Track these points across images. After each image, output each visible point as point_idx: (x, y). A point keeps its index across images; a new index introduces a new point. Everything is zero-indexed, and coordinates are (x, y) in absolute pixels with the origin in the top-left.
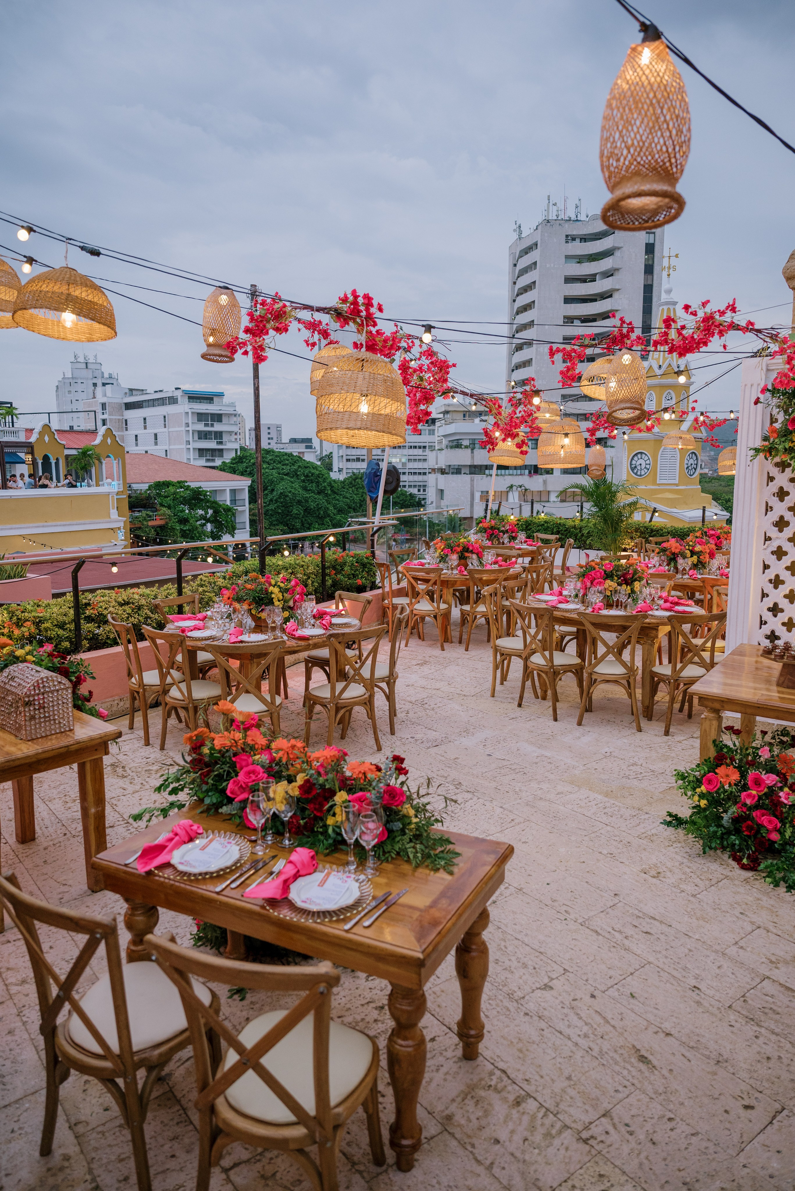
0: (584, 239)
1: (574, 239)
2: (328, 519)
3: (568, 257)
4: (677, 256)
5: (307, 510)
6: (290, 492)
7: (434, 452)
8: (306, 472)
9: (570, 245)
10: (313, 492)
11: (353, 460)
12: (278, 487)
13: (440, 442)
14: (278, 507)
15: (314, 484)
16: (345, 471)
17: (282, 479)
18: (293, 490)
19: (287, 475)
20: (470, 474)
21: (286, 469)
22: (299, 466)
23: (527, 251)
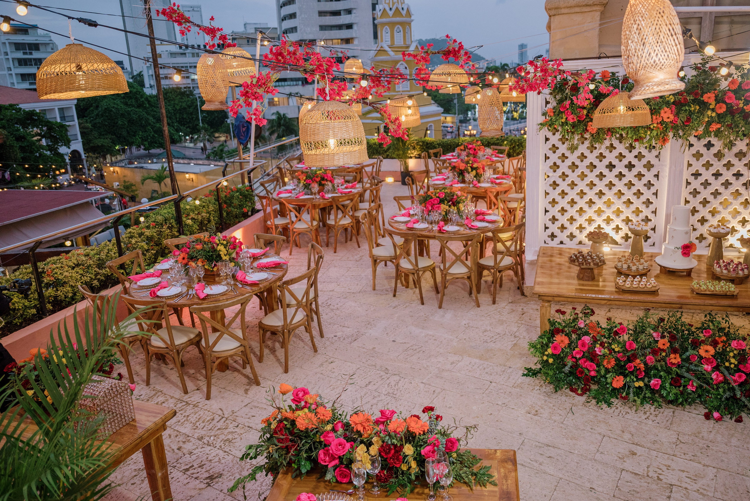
2: (149, 127)
5: (131, 122)
6: (113, 107)
10: (133, 106)
12: (102, 103)
14: (104, 120)
15: (133, 101)
18: (116, 106)
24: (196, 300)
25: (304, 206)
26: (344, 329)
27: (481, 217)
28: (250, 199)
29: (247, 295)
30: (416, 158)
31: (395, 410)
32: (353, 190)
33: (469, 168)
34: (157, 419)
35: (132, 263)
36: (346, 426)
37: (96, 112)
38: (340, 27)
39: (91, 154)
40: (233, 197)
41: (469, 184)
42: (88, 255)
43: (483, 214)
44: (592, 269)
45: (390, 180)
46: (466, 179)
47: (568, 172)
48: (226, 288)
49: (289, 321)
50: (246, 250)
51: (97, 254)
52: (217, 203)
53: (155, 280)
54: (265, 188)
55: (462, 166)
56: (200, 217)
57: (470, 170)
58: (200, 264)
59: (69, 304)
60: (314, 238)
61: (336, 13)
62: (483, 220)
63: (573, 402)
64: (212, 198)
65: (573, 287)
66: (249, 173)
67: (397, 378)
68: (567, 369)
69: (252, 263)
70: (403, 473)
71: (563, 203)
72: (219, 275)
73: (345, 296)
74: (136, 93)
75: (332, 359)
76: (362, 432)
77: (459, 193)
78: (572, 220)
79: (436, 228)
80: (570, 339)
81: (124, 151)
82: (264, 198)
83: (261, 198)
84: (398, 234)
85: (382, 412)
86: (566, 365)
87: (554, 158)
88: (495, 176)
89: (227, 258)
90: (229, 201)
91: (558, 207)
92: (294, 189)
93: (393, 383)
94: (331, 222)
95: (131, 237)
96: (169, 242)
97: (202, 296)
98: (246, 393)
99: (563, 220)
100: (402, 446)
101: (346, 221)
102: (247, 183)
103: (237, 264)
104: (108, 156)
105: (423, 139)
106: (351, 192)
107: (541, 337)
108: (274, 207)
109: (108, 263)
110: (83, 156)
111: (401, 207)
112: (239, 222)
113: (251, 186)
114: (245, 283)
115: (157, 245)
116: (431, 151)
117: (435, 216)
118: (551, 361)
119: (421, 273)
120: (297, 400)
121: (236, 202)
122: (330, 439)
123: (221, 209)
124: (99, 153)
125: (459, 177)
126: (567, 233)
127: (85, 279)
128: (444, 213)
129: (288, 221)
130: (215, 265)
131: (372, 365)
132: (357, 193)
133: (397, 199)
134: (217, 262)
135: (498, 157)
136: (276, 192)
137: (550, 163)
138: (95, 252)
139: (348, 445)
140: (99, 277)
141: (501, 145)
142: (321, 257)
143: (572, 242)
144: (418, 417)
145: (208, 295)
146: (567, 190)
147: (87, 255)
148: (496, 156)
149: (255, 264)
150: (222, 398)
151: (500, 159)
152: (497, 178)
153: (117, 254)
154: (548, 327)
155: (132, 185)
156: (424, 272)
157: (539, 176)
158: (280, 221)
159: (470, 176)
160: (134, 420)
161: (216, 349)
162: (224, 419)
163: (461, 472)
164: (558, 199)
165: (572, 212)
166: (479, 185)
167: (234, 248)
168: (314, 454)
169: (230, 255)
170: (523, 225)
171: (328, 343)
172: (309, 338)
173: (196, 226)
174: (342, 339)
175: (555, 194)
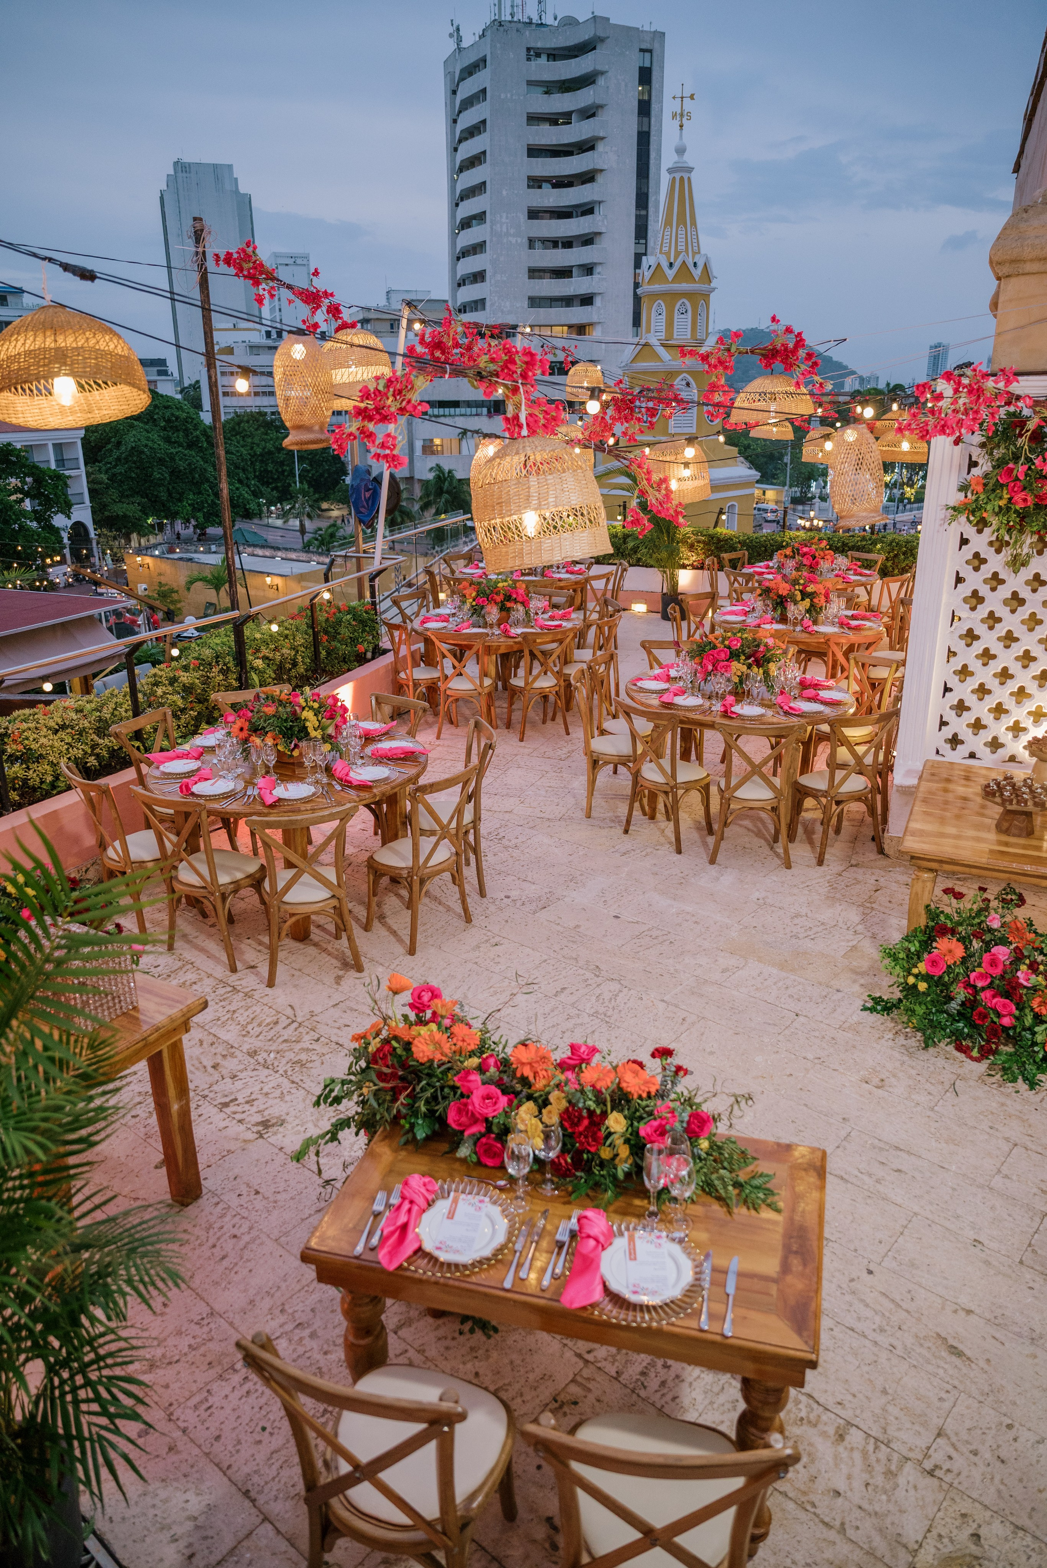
0: (554, 55)
1: (538, 55)
2: (206, 486)
3: (530, 83)
5: (175, 473)
6: (146, 446)
8: (168, 414)
9: (534, 63)
10: (180, 445)
14: (130, 468)
15: (181, 434)
18: (150, 444)
23: (470, 71)
24: (259, 808)
25: (470, 647)
26: (525, 884)
27: (811, 692)
28: (374, 628)
29: (348, 805)
30: (694, 568)
31: (599, 1046)
32: (564, 624)
33: (798, 593)
34: (174, 1011)
35: (155, 730)
36: (505, 1064)
37: (116, 454)
38: (567, 301)
39: (105, 531)
40: (339, 622)
41: (795, 625)
42: (81, 711)
43: (817, 686)
44: (1029, 815)
45: (640, 608)
46: (789, 615)
47: (1002, 611)
48: (312, 789)
49: (421, 861)
50: (354, 722)
51: (96, 710)
52: (310, 631)
53: (192, 765)
54: (402, 612)
55: (784, 589)
56: (278, 657)
57: (799, 597)
58: (270, 742)
59: (47, 795)
60: (485, 710)
61: (565, 273)
62: (814, 699)
63: (960, 1071)
64: (303, 623)
65: (986, 847)
66: (372, 579)
67: (615, 986)
68: (954, 1006)
69: (363, 747)
70: (602, 1164)
71: (985, 675)
72: (301, 765)
73: (531, 824)
74: (186, 420)
75: (497, 939)
76: (531, 1079)
77: (771, 642)
78: (999, 710)
79: (718, 707)
80: (966, 948)
81: (161, 527)
82: (397, 627)
83: (392, 627)
84: (642, 714)
85: (574, 1048)
86: (952, 999)
87: (975, 581)
88: (850, 613)
89: (317, 734)
90: (333, 629)
91: (973, 683)
92: (454, 615)
93: (607, 996)
94: (518, 682)
95: (156, 684)
96: (222, 698)
97: (269, 800)
98: (338, 983)
99: (981, 709)
100: (604, 1115)
101: (546, 683)
102: (368, 599)
103: (335, 748)
104: (134, 536)
105: (711, 531)
106: (560, 626)
107: (907, 939)
108: (413, 648)
109: (113, 728)
110: (92, 533)
111: (654, 661)
112: (349, 670)
113: (374, 604)
114: (347, 784)
115: (200, 702)
116: (726, 556)
117: (719, 684)
118: (922, 986)
119: (680, 792)
120: (418, 1006)
121: (345, 632)
122: (472, 1086)
123: (316, 643)
124: (119, 530)
125: (774, 610)
126: (986, 736)
127: (74, 752)
128: (737, 680)
129: (435, 674)
130: (296, 746)
131: (571, 958)
132: (571, 629)
133: (646, 646)
134: (300, 739)
135: (861, 574)
136: (421, 618)
137: (965, 590)
138: (93, 705)
139: (503, 1100)
140: (97, 751)
141: (869, 551)
142: (490, 747)
143: (995, 756)
144: (641, 1065)
145: (280, 800)
146: (996, 648)
147: (79, 711)
148: (856, 573)
149: (368, 751)
150: (295, 986)
151: (863, 579)
152: (854, 617)
153: (130, 713)
154: (923, 921)
155: (172, 591)
156: (687, 790)
157: (937, 616)
158: (423, 674)
159: (795, 610)
160: (135, 1008)
161: (288, 898)
162: (295, 1025)
163: (714, 1176)
164: (975, 665)
165: (1002, 694)
166: (815, 628)
167: (332, 717)
168: (440, 1108)
169: (323, 729)
170: (897, 713)
171: (492, 908)
172: (458, 896)
173: (270, 673)
174: (519, 903)
175: (969, 656)
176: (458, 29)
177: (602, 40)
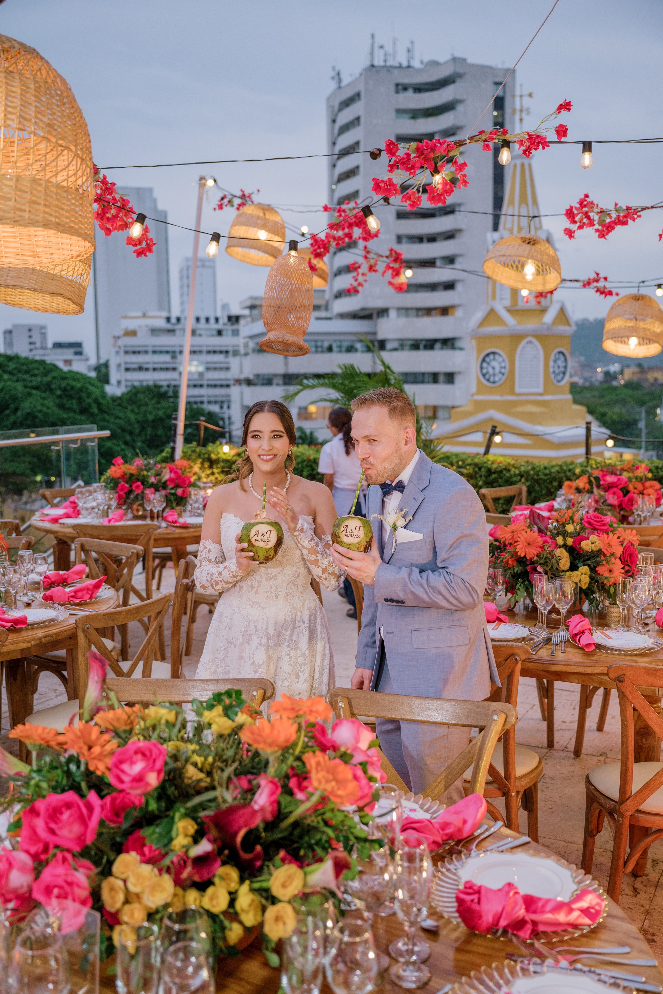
0: (419, 89)
1: (405, 88)
3: (400, 112)
4: (530, 95)
6: (40, 411)
7: (238, 359)
8: (64, 384)
9: (403, 96)
10: (73, 411)
11: (134, 370)
13: (246, 345)
15: (75, 402)
16: (123, 384)
17: (29, 394)
18: (44, 409)
19: (37, 388)
20: (285, 384)
21: (36, 381)
22: (54, 378)
23: (347, 103)
37: (12, 419)
38: (433, 287)
61: (429, 263)
74: (80, 390)
176: (338, 74)
177: (460, 76)
